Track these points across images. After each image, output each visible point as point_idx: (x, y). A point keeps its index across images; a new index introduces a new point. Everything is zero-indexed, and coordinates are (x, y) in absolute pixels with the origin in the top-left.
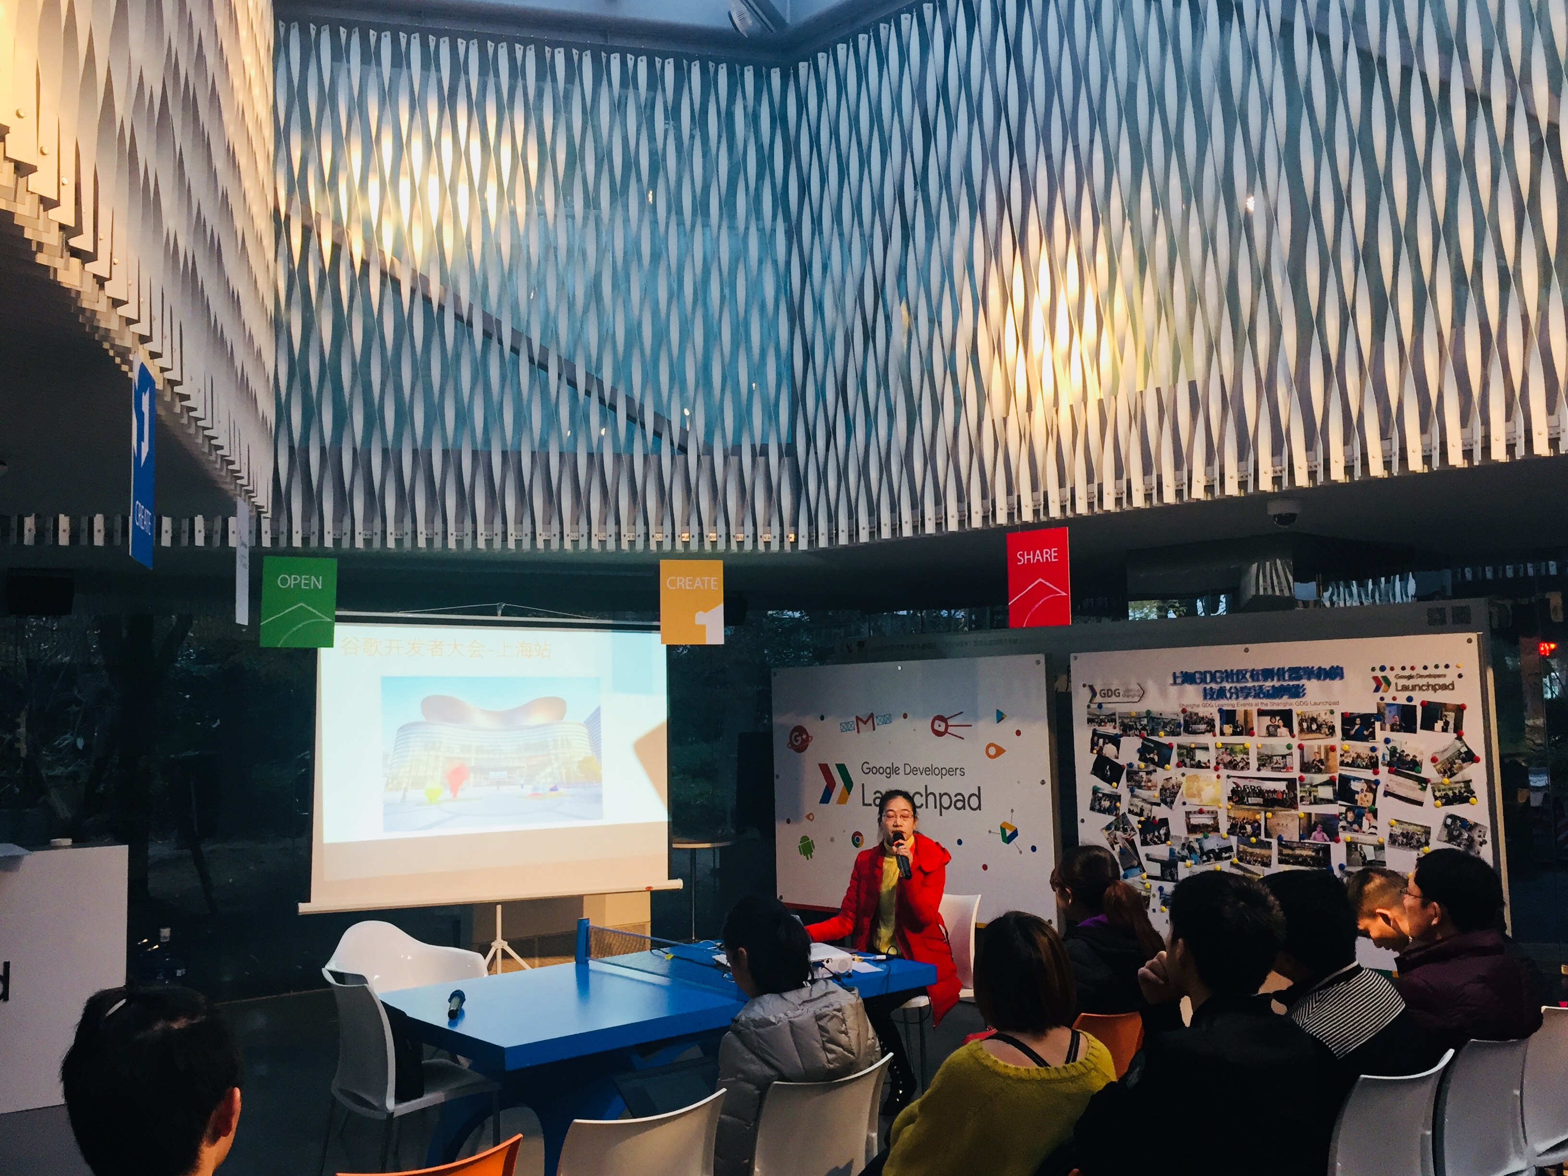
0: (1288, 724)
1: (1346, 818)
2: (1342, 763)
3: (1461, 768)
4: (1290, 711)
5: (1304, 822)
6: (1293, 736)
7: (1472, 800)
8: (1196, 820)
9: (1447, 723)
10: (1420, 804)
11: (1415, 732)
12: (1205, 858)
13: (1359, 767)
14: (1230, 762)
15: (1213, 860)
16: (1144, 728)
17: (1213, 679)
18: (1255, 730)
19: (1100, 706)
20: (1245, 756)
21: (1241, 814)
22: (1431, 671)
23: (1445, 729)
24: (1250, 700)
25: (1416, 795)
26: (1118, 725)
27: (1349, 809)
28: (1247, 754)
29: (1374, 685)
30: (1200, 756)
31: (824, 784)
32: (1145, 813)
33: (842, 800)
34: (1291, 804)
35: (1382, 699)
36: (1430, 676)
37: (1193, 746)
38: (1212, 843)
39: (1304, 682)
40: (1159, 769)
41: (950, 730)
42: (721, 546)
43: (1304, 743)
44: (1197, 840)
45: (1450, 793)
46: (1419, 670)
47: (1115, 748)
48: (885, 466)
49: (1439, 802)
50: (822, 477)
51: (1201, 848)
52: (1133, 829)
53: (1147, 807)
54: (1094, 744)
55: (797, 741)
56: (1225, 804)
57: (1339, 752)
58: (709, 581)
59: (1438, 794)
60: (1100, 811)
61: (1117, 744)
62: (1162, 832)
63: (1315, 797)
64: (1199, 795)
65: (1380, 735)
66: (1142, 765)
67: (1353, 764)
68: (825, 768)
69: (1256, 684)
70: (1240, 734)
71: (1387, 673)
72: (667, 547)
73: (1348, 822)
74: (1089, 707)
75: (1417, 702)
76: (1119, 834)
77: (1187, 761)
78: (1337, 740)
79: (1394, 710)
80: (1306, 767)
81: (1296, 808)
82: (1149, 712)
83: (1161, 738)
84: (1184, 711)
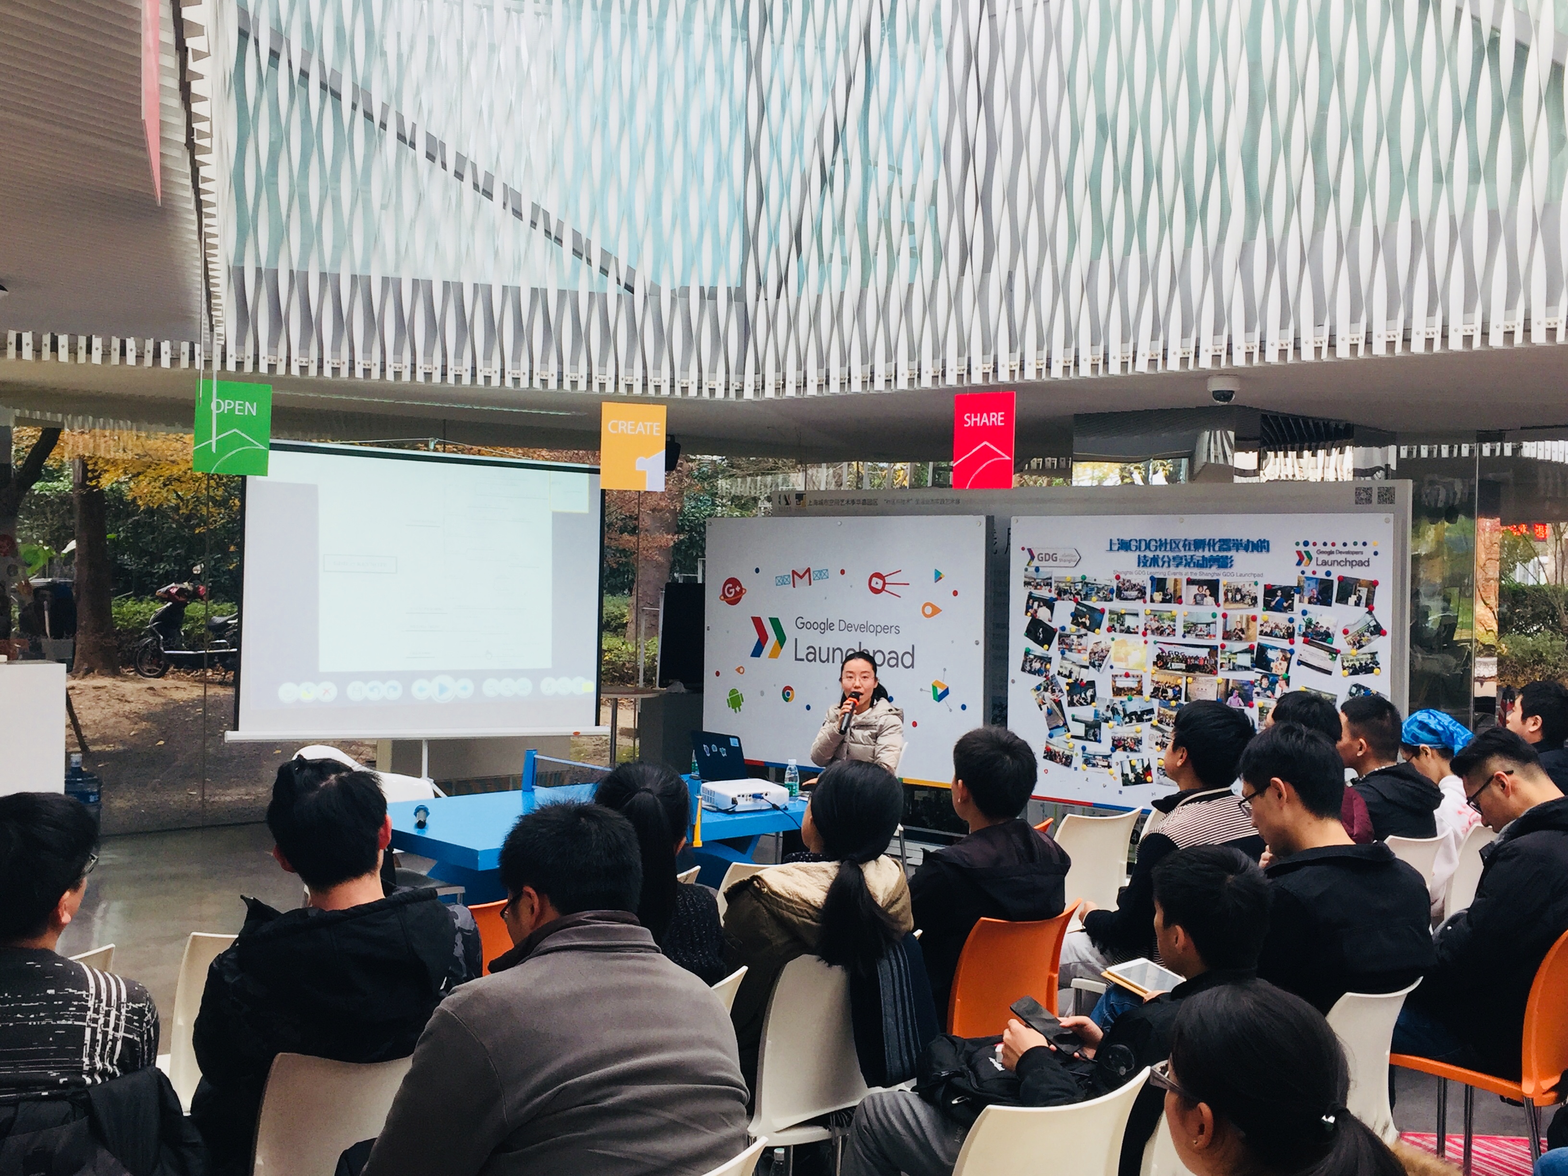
0: (1214, 594)
1: (1261, 684)
2: (1261, 633)
3: (1369, 641)
4: (1217, 581)
6: (1218, 605)
7: (1376, 670)
8: (1122, 683)
9: (1360, 598)
10: (1329, 673)
11: (1329, 604)
12: (1127, 719)
13: (1276, 636)
14: (1158, 629)
15: (1134, 722)
16: (1078, 594)
17: (1148, 547)
18: (1184, 598)
19: (1037, 569)
20: (1172, 623)
21: (1164, 677)
22: (1350, 547)
23: (1357, 604)
24: (1181, 569)
25: (1326, 664)
26: (1053, 589)
27: (1264, 676)
28: (1174, 621)
29: (1297, 558)
30: (1129, 621)
31: (756, 637)
32: (1074, 676)
33: (774, 655)
34: (1213, 671)
35: (1303, 572)
36: (1348, 553)
37: (1123, 612)
38: (1135, 705)
39: (1233, 553)
40: (1089, 633)
41: (887, 587)
42: (665, 391)
43: (1228, 612)
44: (1121, 702)
45: (1358, 664)
46: (1339, 547)
47: (1048, 611)
48: (837, 317)
49: (1346, 672)
50: (771, 324)
51: (1124, 710)
52: (1061, 691)
53: (1076, 669)
54: (1028, 607)
55: (730, 593)
56: (1151, 669)
57: (1260, 621)
58: (651, 427)
59: (1346, 664)
60: (1030, 672)
61: (1051, 608)
62: (1089, 693)
63: (1234, 663)
64: (1125, 659)
65: (1298, 606)
66: (1074, 628)
67: (1270, 634)
68: (757, 622)
69: (1189, 554)
70: (1169, 601)
71: (1310, 548)
72: (610, 388)
73: (1263, 689)
74: (1026, 570)
75: (1334, 577)
76: (1048, 695)
77: (1117, 626)
78: (1258, 610)
79: (1313, 584)
80: (1227, 636)
81: (1215, 674)
82: (1084, 578)
83: (1094, 603)
84: (1118, 577)
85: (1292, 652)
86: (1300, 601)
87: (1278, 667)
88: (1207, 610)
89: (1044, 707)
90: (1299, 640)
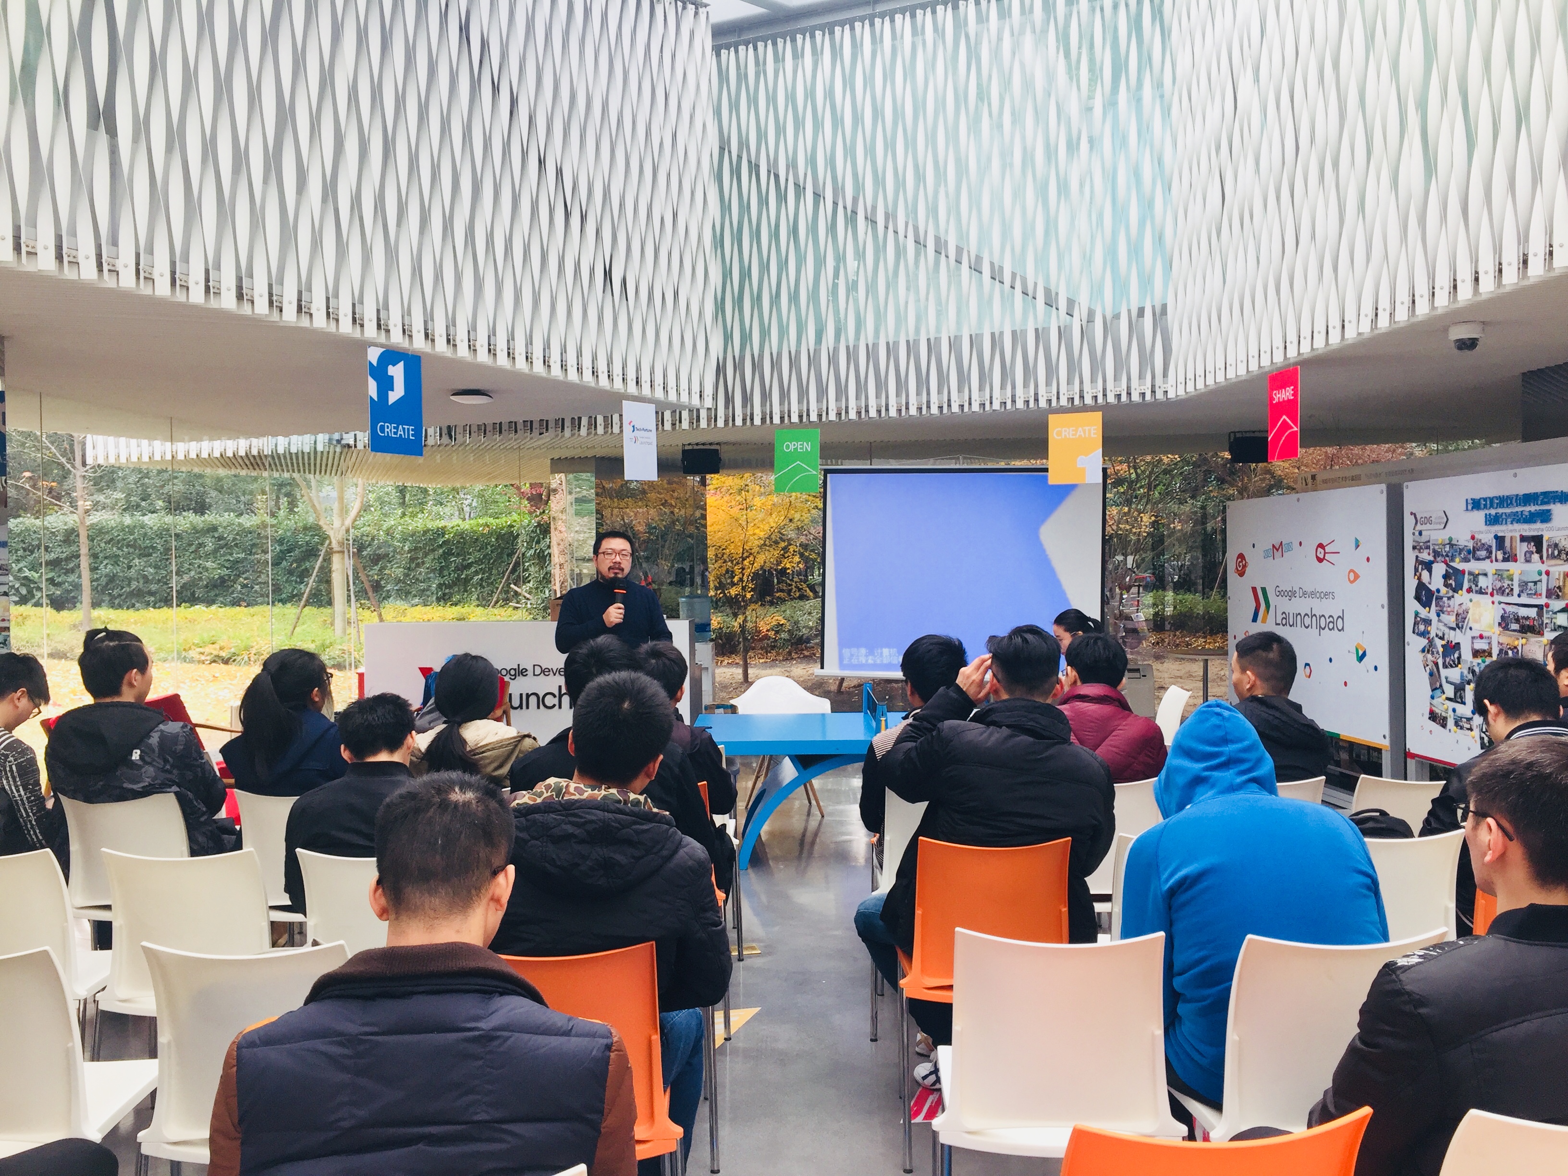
0: (1539, 551)
4: (1541, 537)
6: (1543, 562)
8: (1478, 645)
14: (1501, 588)
16: (1447, 556)
17: (1492, 505)
18: (1518, 556)
19: (1420, 533)
20: (1510, 583)
21: (1505, 639)
26: (1431, 551)
28: (1512, 580)
30: (1483, 582)
32: (1446, 637)
34: (1539, 630)
37: (1478, 572)
39: (1551, 507)
40: (1456, 595)
42: (1099, 399)
43: (1551, 569)
47: (1429, 574)
52: (1438, 652)
53: (1447, 630)
54: (1416, 570)
56: (1497, 630)
60: (1419, 634)
61: (1430, 571)
63: (1555, 624)
64: (1479, 621)
66: (1445, 590)
69: (1519, 509)
70: (1508, 560)
72: (1054, 403)
74: (1414, 534)
76: (1429, 656)
77: (1474, 587)
80: (1549, 594)
81: (1543, 634)
82: (1451, 539)
83: (1458, 565)
84: (1473, 538)
88: (1535, 567)
89: (1427, 668)
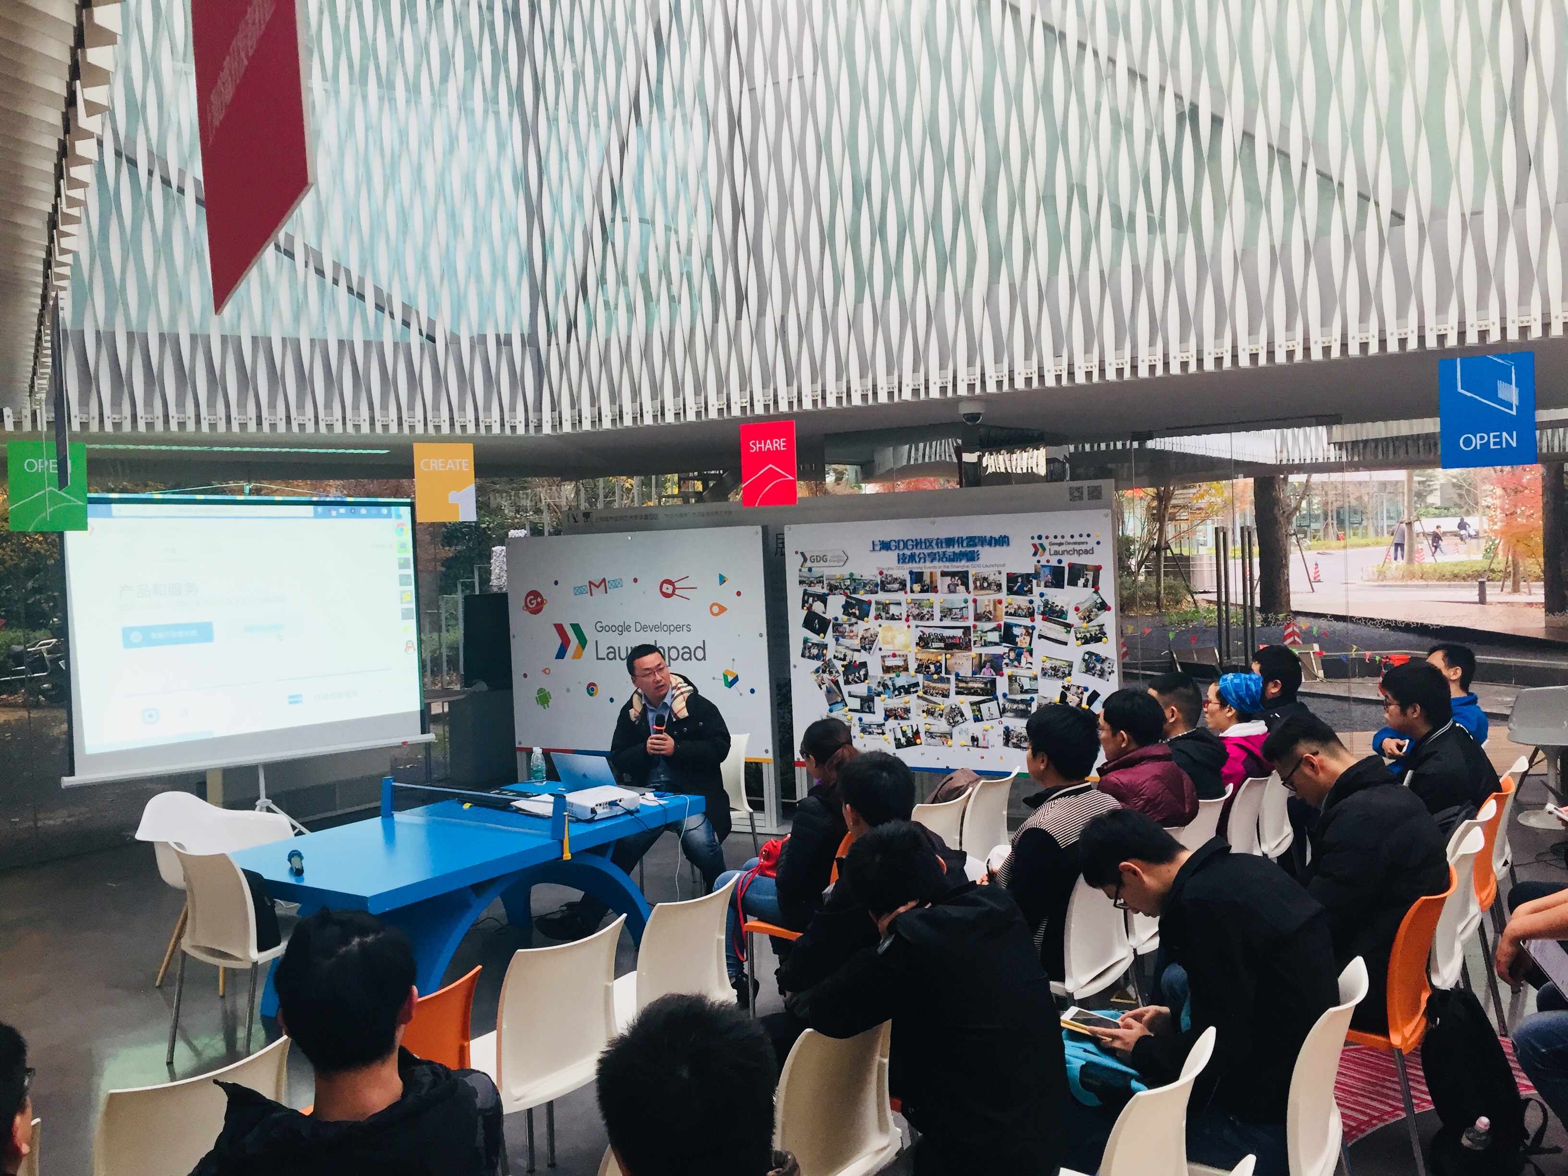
0: (965, 584)
1: (1009, 656)
2: (1007, 613)
3: (1097, 615)
4: (967, 572)
5: (976, 661)
6: (969, 593)
7: (1104, 639)
8: (890, 662)
9: (1087, 581)
10: (1066, 644)
11: (1062, 587)
12: (897, 693)
13: (1019, 616)
14: (918, 615)
15: (903, 694)
16: (847, 588)
17: (906, 546)
18: (939, 588)
19: (810, 570)
20: (930, 610)
21: (925, 656)
22: (1077, 539)
23: (1085, 586)
24: (936, 563)
25: (1062, 636)
26: (825, 585)
27: (1011, 650)
28: (932, 607)
29: (1033, 550)
30: (893, 610)
31: (559, 642)
32: (848, 658)
33: (577, 655)
34: (967, 647)
35: (1039, 562)
36: (1075, 543)
37: (887, 602)
38: (902, 680)
39: (978, 548)
40: (860, 622)
41: (677, 592)
42: (471, 430)
43: (977, 598)
44: (890, 678)
45: (1088, 635)
46: (1068, 539)
47: (822, 605)
48: (625, 357)
49: (1079, 642)
50: (564, 365)
51: (894, 685)
52: (837, 672)
53: (849, 653)
54: (804, 602)
55: (532, 604)
56: (914, 649)
57: (1004, 604)
58: (461, 463)
59: (1079, 636)
60: (809, 657)
61: (825, 602)
62: (862, 672)
63: (985, 641)
64: (892, 642)
65: (1036, 590)
66: (845, 618)
67: (1014, 614)
68: (559, 628)
69: (941, 550)
70: (927, 591)
71: (1044, 541)
72: (420, 430)
73: (1010, 660)
74: (800, 570)
75: (1065, 564)
76: (826, 676)
77: (883, 614)
78: (1003, 595)
79: (1047, 571)
80: (978, 617)
81: (970, 650)
82: (852, 575)
83: (862, 596)
84: (881, 573)
85: (1033, 628)
86: (1038, 585)
87: (1023, 642)
88: (959, 597)
89: (824, 687)
90: (1038, 617)
